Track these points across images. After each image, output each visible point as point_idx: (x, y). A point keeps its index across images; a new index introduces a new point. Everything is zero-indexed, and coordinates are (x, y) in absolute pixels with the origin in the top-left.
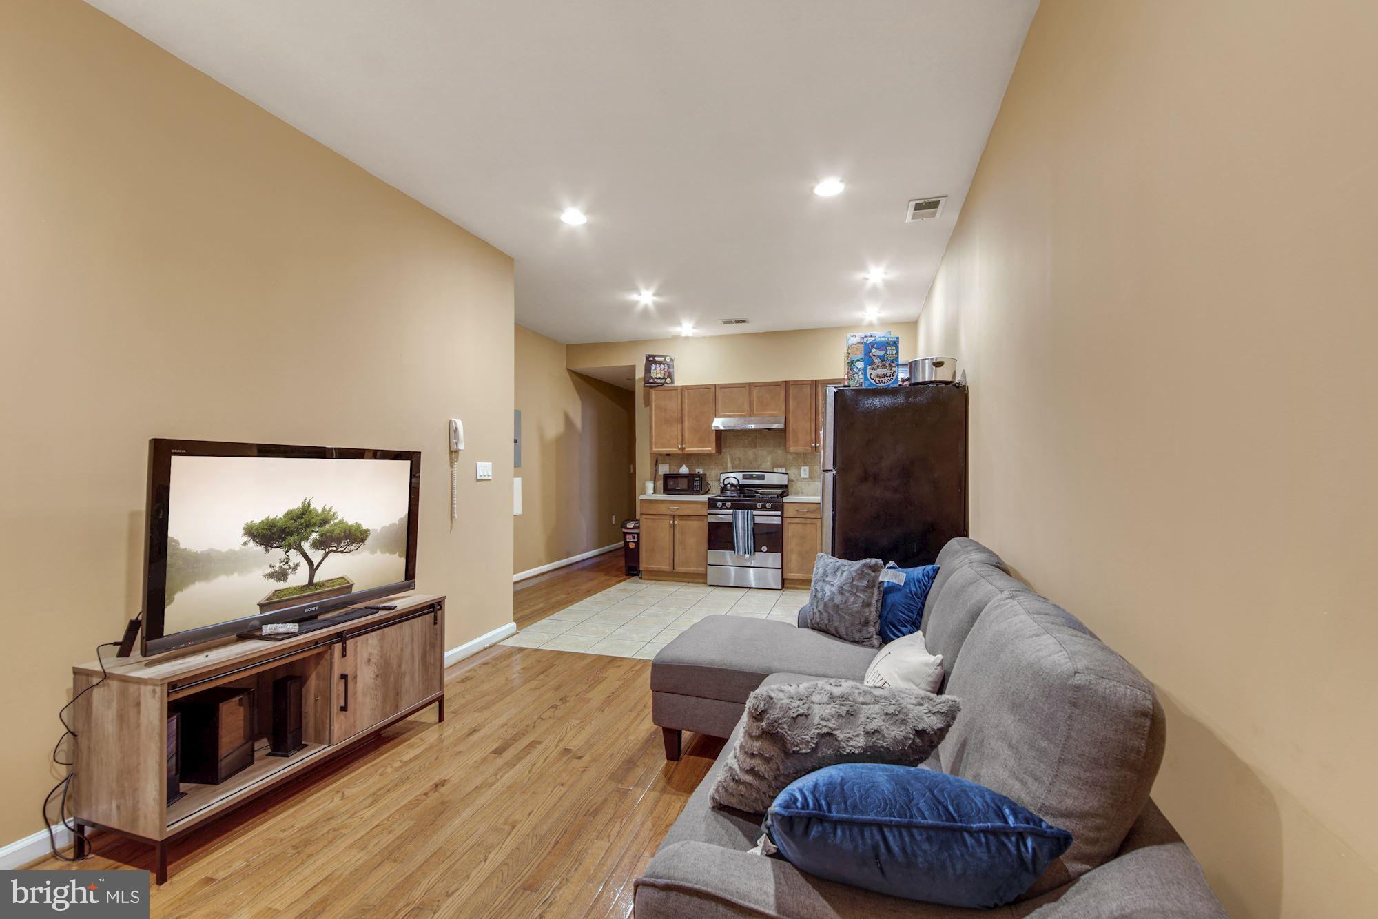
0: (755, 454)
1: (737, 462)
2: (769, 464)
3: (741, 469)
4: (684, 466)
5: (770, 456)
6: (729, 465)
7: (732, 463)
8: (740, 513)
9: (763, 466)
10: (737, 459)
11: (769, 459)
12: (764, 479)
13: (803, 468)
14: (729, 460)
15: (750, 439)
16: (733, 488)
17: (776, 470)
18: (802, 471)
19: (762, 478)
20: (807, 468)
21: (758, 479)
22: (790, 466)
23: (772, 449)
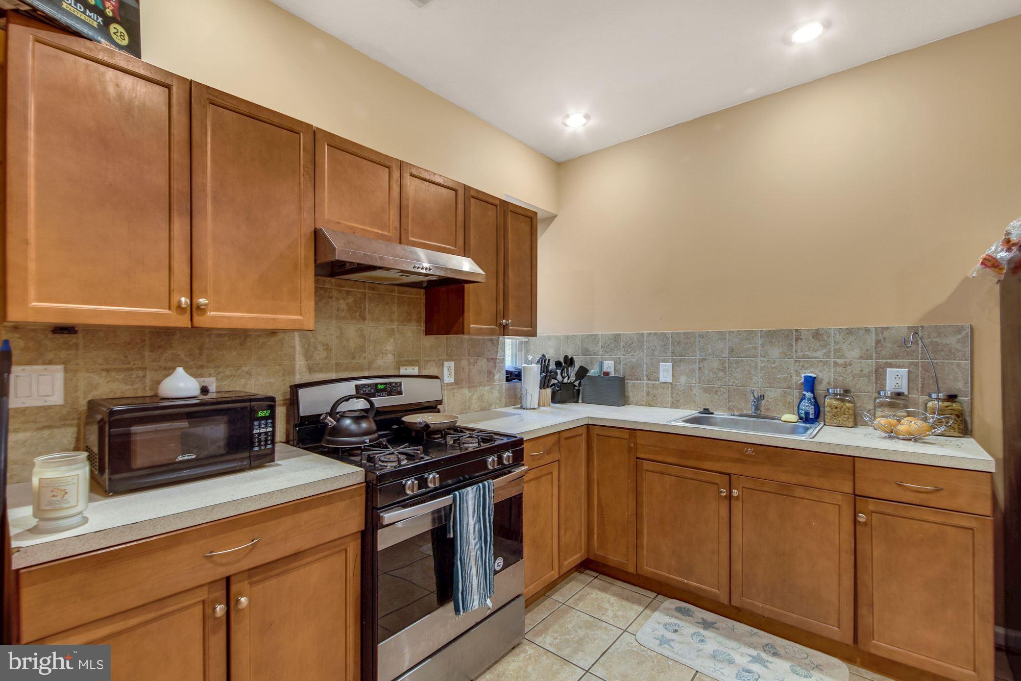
0: (362, 336)
1: (320, 355)
2: (390, 358)
3: (328, 370)
4: (180, 370)
5: (392, 340)
6: (300, 362)
7: (308, 355)
8: (470, 496)
9: (380, 362)
10: (320, 348)
11: (389, 347)
12: (400, 393)
13: (446, 364)
14: (298, 348)
15: (350, 300)
16: (364, 425)
17: (403, 371)
18: (445, 370)
19: (394, 390)
20: (452, 364)
21: (390, 394)
22: (427, 361)
23: (395, 325)
